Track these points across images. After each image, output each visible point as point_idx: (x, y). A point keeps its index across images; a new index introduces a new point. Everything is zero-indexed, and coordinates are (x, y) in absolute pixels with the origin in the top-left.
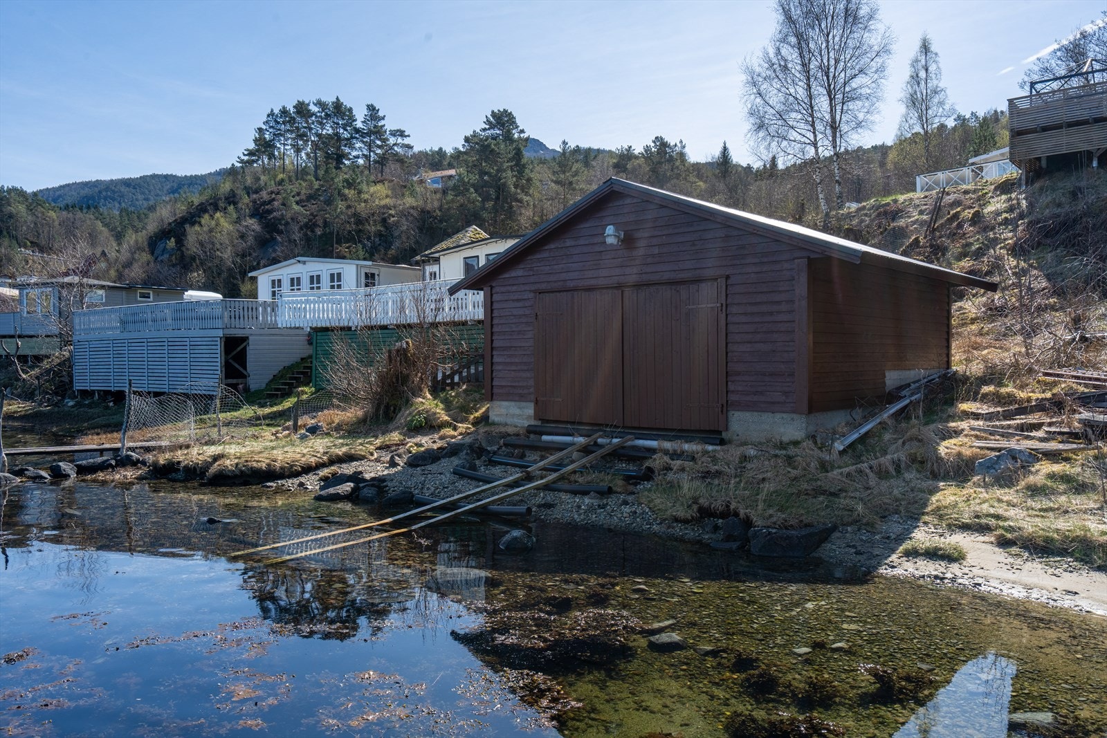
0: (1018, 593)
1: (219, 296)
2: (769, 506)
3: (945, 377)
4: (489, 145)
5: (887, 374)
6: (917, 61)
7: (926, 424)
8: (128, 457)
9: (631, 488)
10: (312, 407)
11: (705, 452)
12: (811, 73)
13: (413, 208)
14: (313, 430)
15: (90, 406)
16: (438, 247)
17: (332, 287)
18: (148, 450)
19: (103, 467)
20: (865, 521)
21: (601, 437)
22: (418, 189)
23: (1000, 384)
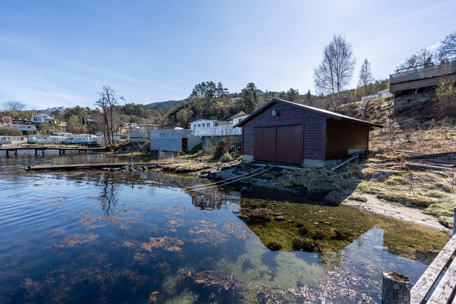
0: (381, 212)
1: (183, 129)
2: (312, 184)
3: (366, 151)
4: (248, 92)
5: (349, 150)
6: (363, 66)
7: (359, 164)
8: (159, 166)
9: (276, 178)
10: (201, 155)
11: (297, 170)
12: (332, 70)
13: (229, 107)
14: (200, 161)
15: (153, 154)
16: (233, 117)
17: (208, 126)
18: (164, 164)
19: (153, 168)
20: (339, 189)
21: (270, 165)
22: (230, 103)
23: (382, 154)
